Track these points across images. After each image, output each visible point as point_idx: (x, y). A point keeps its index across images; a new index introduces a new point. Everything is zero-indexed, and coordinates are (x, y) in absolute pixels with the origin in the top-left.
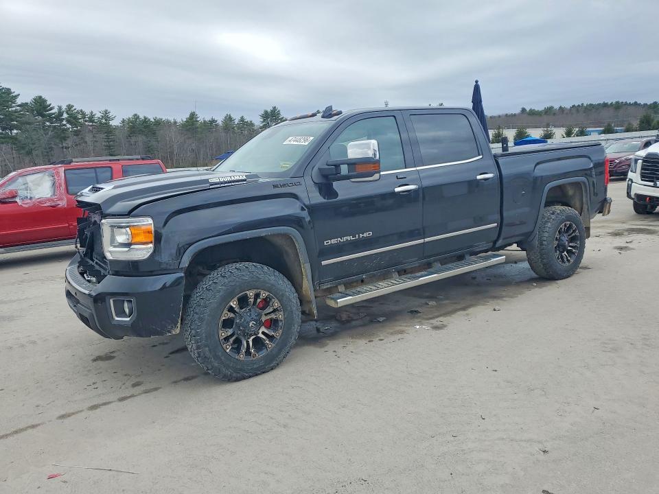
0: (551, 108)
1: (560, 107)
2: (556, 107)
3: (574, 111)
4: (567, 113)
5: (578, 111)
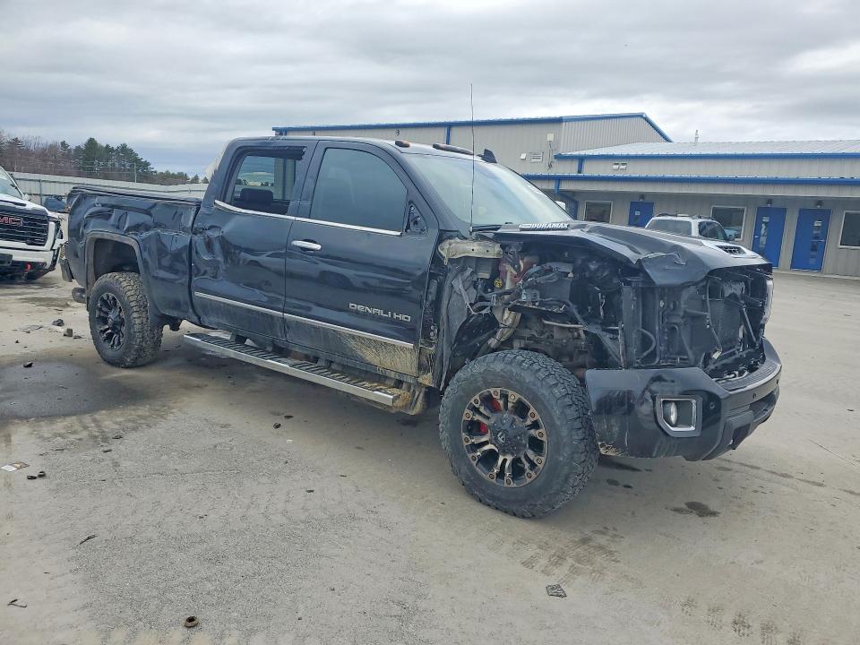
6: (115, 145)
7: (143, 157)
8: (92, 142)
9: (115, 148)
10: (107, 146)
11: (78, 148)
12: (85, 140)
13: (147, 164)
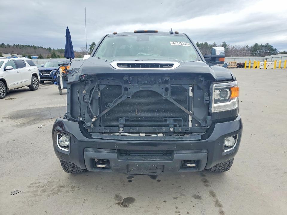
0: (3, 44)
1: (8, 45)
2: (6, 44)
3: (15, 47)
4: (12, 48)
5: (17, 47)
6: (264, 44)
7: (274, 47)
8: (256, 44)
9: (264, 45)
10: (261, 45)
11: (252, 47)
12: (254, 44)
13: (276, 49)
